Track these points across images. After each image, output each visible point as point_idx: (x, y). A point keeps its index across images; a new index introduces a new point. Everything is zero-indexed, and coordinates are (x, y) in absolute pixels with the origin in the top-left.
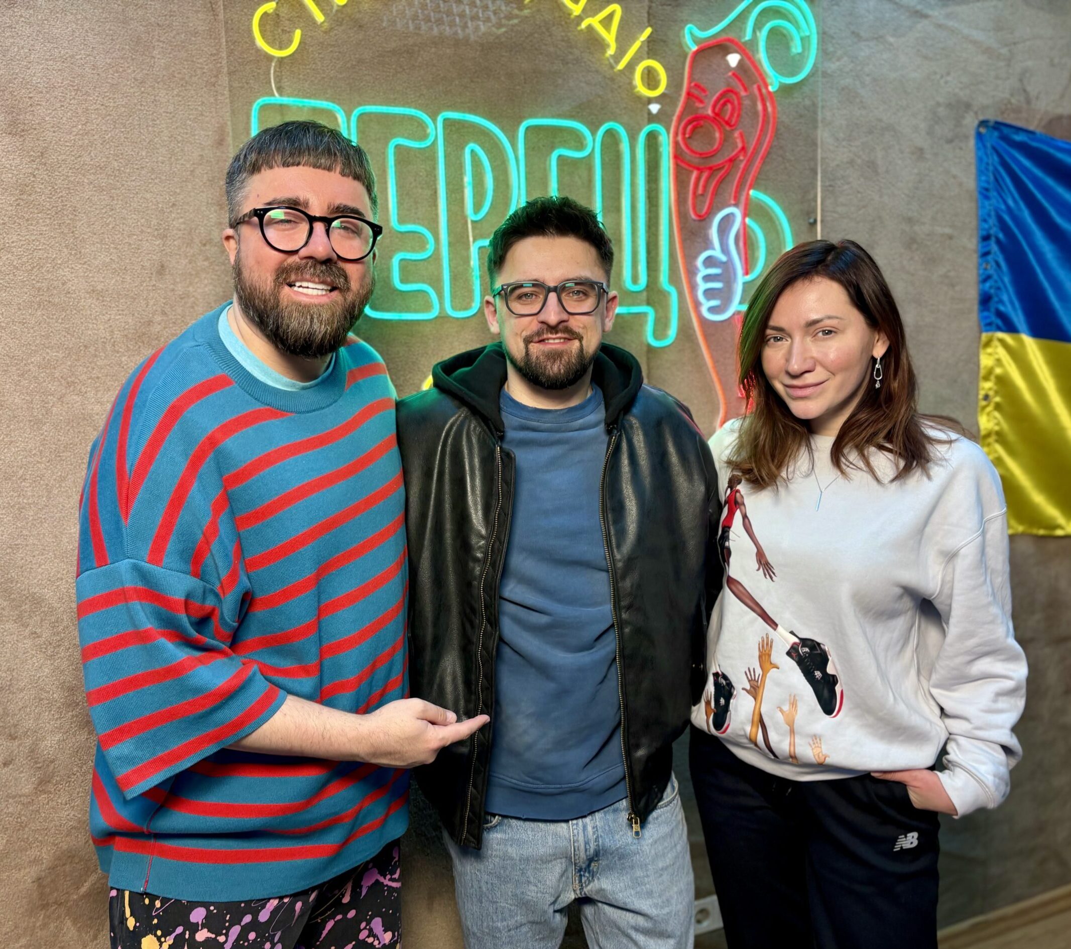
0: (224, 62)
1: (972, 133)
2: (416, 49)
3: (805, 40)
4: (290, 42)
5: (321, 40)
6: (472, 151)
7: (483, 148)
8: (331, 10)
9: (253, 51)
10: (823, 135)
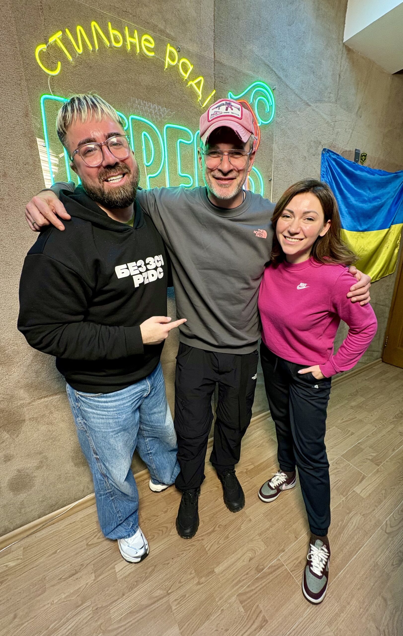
0: (23, 74)
1: (321, 153)
2: (117, 83)
3: (271, 106)
4: (56, 68)
5: (72, 71)
6: (145, 135)
7: (149, 134)
8: (76, 56)
9: (38, 70)
10: (275, 146)
